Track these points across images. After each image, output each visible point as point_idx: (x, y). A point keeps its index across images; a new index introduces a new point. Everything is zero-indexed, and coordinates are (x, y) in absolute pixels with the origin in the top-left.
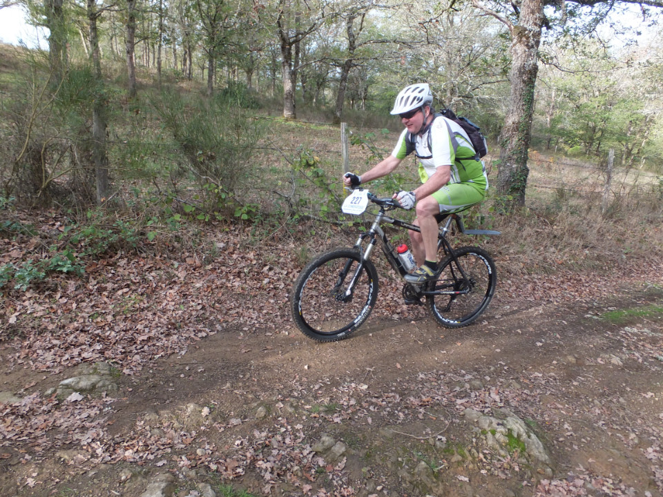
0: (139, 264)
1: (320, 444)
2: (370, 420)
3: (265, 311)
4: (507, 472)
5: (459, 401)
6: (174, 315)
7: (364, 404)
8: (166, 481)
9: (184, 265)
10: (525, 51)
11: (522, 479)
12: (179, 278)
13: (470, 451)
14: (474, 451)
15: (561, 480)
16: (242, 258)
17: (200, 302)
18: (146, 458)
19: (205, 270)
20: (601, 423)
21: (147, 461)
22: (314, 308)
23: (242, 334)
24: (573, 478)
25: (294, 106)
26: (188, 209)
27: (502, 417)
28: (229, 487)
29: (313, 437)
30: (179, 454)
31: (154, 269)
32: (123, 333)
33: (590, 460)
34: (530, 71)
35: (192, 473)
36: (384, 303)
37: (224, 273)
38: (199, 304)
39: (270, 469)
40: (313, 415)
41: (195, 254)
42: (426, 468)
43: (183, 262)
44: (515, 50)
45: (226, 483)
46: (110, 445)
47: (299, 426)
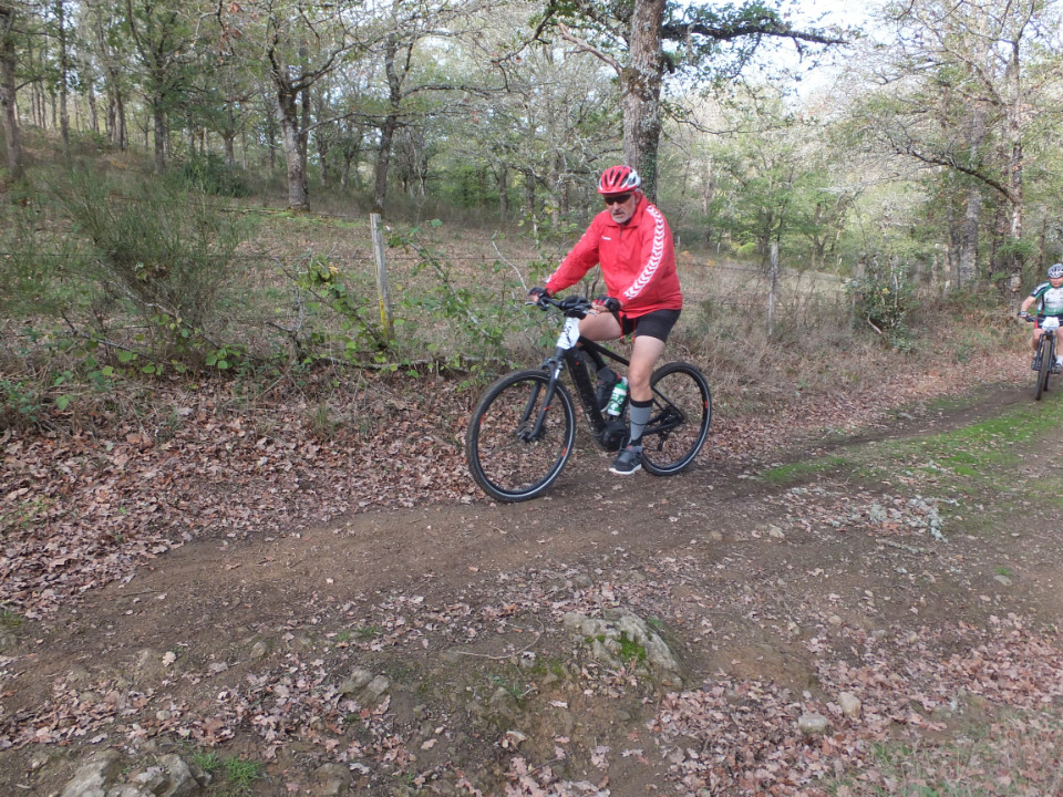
0: (45, 450)
1: (350, 682)
2: (425, 643)
3: (262, 506)
4: (620, 689)
5: (556, 605)
6: (110, 524)
7: (417, 623)
8: (107, 759)
9: (125, 445)
10: (640, 105)
11: (641, 695)
12: (116, 466)
13: (569, 667)
14: (575, 666)
15: (694, 691)
16: (221, 429)
17: (154, 500)
18: (73, 734)
19: (160, 451)
20: (751, 614)
21: (73, 739)
22: (341, 495)
23: (225, 543)
24: (710, 686)
25: (306, 191)
26: (125, 358)
27: (615, 618)
28: (209, 756)
29: (339, 673)
30: (128, 722)
31: (71, 454)
32: (22, 558)
33: (734, 662)
34: (648, 133)
35: (151, 745)
36: (449, 481)
37: (192, 453)
38: (152, 504)
39: (273, 726)
40: (340, 645)
41: (142, 428)
42: (506, 695)
43: (121, 440)
44: (626, 103)
45: (204, 751)
46: (10, 725)
47: (318, 662)
